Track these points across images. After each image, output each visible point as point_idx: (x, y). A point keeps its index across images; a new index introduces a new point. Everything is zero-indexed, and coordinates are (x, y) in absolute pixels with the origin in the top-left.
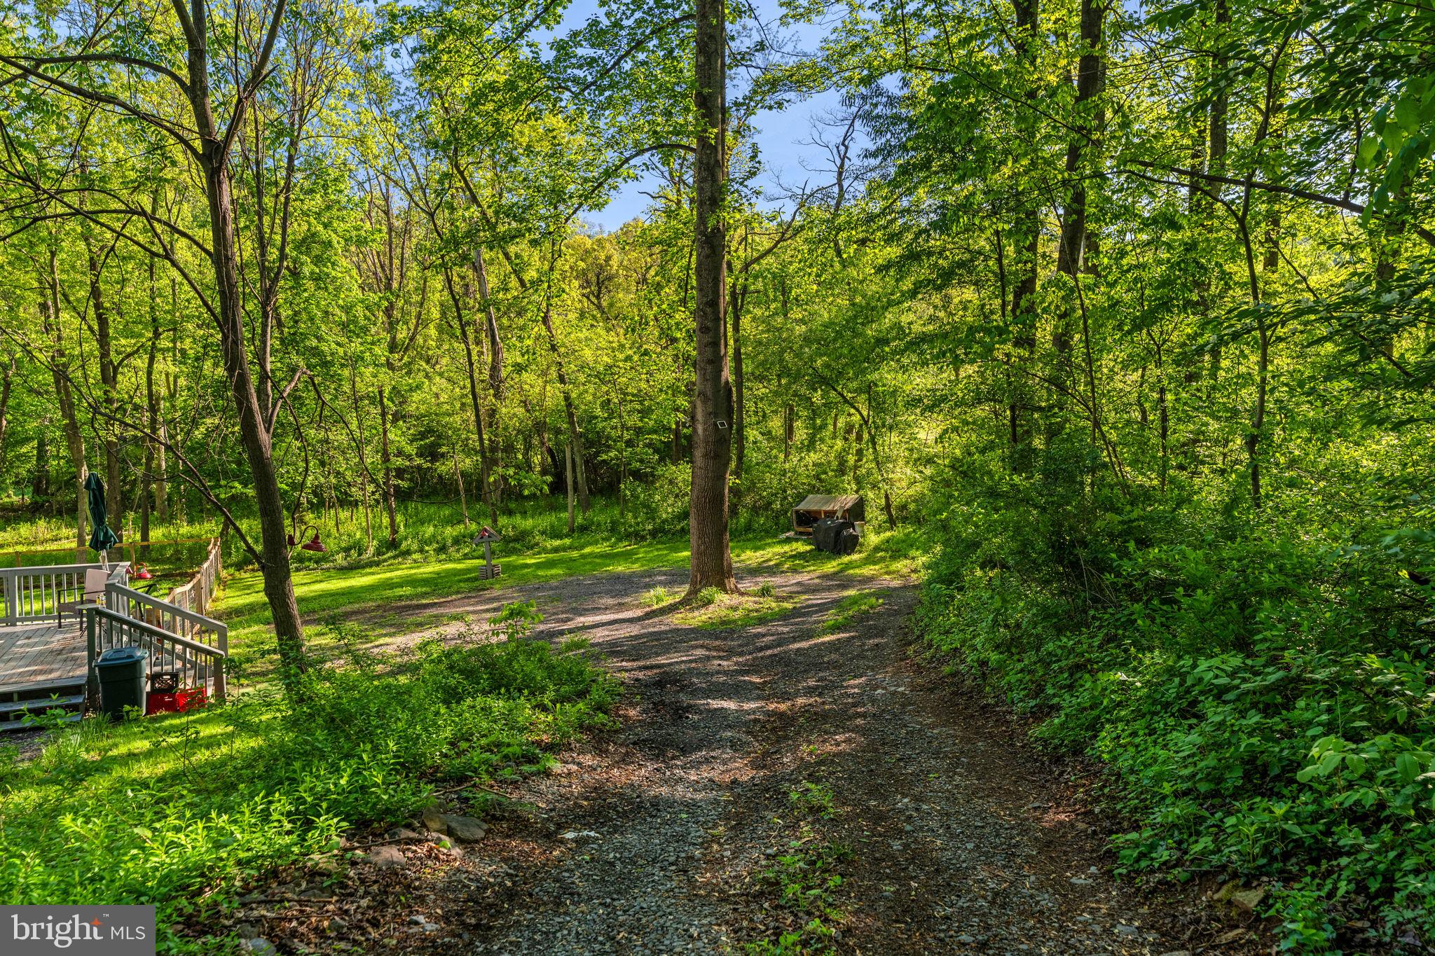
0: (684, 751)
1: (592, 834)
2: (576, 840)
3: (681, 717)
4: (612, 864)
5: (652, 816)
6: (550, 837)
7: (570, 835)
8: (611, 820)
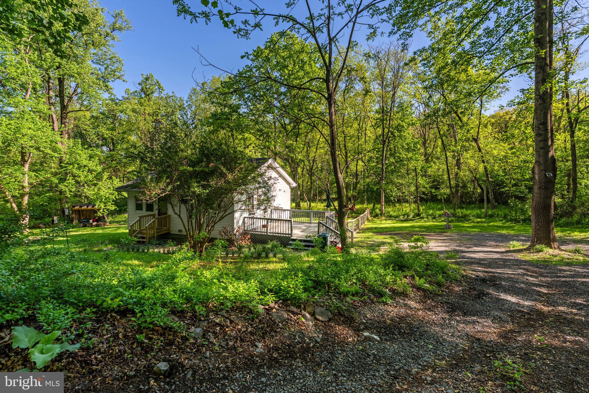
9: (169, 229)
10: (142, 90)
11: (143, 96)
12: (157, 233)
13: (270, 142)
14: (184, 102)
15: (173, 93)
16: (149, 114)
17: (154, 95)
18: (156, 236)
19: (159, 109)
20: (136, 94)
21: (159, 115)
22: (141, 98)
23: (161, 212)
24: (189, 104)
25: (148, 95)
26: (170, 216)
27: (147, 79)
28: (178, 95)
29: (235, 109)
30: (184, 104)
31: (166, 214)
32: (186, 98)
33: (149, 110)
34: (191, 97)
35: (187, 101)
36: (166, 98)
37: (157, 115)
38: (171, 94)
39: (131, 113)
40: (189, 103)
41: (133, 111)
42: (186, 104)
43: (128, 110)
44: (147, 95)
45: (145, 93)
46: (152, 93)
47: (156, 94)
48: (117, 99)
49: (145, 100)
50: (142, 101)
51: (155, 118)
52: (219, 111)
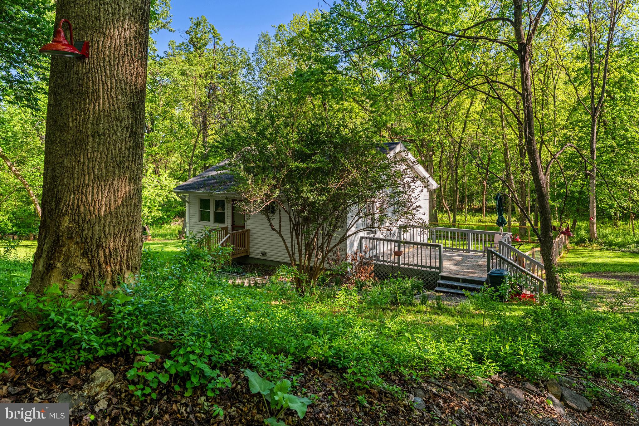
9: (247, 251)
10: (191, 40)
11: (192, 50)
13: (390, 115)
14: (250, 56)
15: (232, 42)
16: (200, 76)
17: (207, 47)
19: (214, 68)
20: (183, 47)
21: (215, 77)
22: (190, 53)
23: (236, 224)
24: (258, 59)
25: (200, 48)
26: (248, 230)
27: (198, 24)
28: (239, 46)
29: (331, 64)
30: (249, 59)
31: (244, 227)
32: (252, 50)
33: (200, 70)
34: (260, 47)
35: (254, 55)
36: (222, 51)
37: (212, 77)
38: (229, 45)
39: (180, 77)
40: (257, 57)
41: (181, 74)
42: (252, 59)
43: (176, 72)
44: (198, 48)
45: (194, 45)
46: (204, 45)
47: (210, 46)
48: (158, 56)
49: (195, 56)
50: (192, 56)
51: (209, 81)
52: (305, 69)
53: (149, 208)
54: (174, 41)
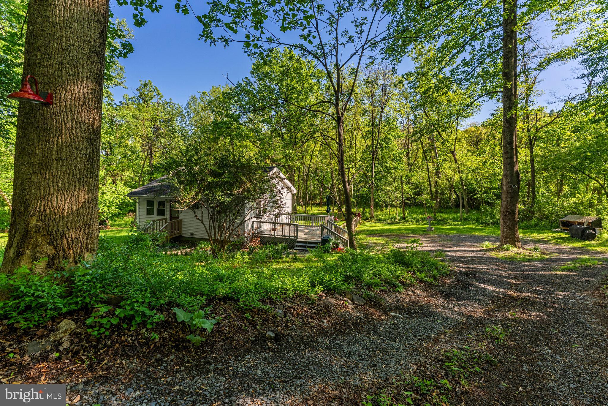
0: (458, 299)
1: (400, 316)
2: (393, 316)
3: (466, 287)
4: (399, 328)
5: (427, 317)
6: (385, 312)
7: (392, 314)
8: (411, 313)
9: (181, 233)
10: (140, 96)
11: (141, 102)
12: (170, 236)
13: (270, 150)
14: (183, 109)
15: (171, 99)
16: (147, 120)
17: (152, 101)
18: (169, 239)
19: (158, 115)
20: (134, 100)
21: (158, 121)
22: (140, 104)
23: (173, 216)
24: (188, 112)
25: (147, 101)
26: (181, 220)
27: (145, 85)
28: (176, 102)
29: (236, 119)
30: (182, 111)
31: (178, 218)
32: (185, 106)
33: (147, 116)
34: (190, 104)
35: (185, 109)
36: (164, 104)
37: (156, 121)
38: (168, 101)
39: (132, 120)
40: (188, 110)
41: (133, 117)
42: (184, 111)
43: (129, 116)
44: (145, 101)
45: (143, 99)
46: (151, 99)
47: (154, 100)
48: (115, 104)
49: (143, 106)
50: (141, 106)
51: (154, 124)
52: (219, 120)
53: (108, 207)
54: (128, 95)
